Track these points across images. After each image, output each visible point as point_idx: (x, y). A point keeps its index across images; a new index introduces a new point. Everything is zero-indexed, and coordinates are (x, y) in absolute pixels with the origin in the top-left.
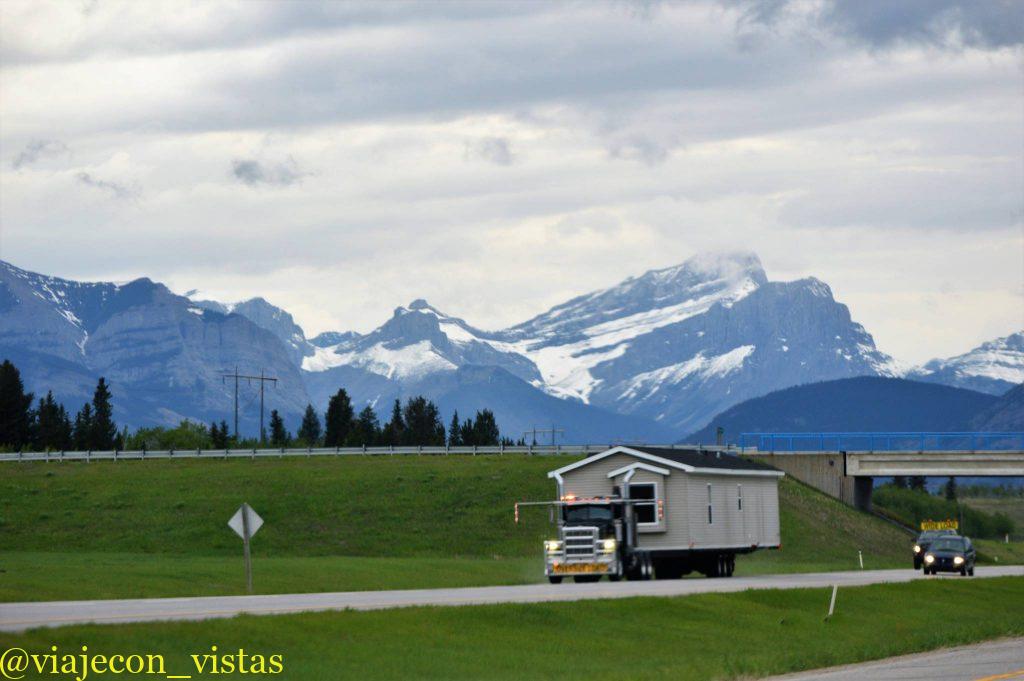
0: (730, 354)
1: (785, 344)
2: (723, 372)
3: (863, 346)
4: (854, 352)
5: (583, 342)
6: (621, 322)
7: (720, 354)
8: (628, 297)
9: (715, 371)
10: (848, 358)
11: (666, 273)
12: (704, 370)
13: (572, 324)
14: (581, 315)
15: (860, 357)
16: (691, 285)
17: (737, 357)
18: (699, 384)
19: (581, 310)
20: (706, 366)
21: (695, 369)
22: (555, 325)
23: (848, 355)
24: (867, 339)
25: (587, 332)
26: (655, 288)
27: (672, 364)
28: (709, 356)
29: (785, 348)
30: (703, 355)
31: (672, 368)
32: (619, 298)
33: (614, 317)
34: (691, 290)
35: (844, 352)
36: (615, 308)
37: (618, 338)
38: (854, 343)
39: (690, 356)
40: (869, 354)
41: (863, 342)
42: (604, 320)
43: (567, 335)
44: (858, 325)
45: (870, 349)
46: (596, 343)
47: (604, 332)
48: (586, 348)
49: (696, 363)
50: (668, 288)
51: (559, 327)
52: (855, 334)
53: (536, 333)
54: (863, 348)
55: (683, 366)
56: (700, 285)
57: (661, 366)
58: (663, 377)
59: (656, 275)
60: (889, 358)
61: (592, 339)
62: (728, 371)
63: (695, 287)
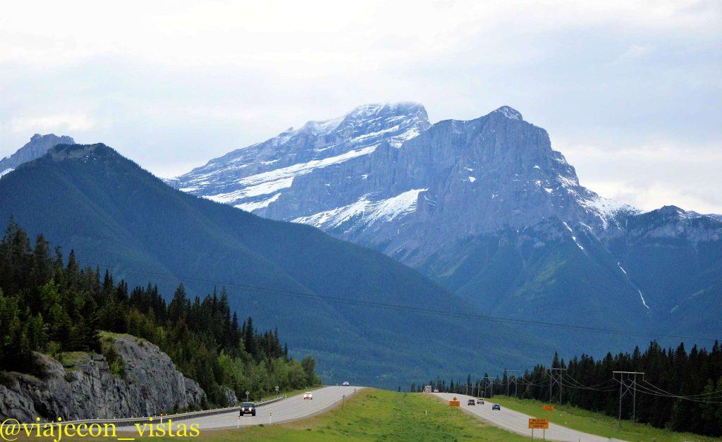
0: (398, 197)
1: (471, 174)
2: (391, 215)
3: (564, 179)
4: (556, 185)
5: (239, 192)
6: (279, 172)
7: (386, 198)
8: (288, 147)
9: (382, 214)
10: (549, 191)
11: (327, 124)
12: (368, 214)
13: (229, 173)
14: (238, 164)
15: (563, 191)
16: (355, 136)
17: (407, 200)
18: (364, 227)
19: (239, 159)
20: (370, 209)
21: (358, 212)
22: (210, 174)
23: (549, 188)
24: (569, 171)
25: (244, 182)
26: (315, 138)
27: (333, 208)
28: (375, 199)
29: (472, 179)
30: (368, 198)
31: (332, 213)
32: (279, 148)
33: (271, 168)
34: (353, 141)
35: (544, 184)
36: (273, 158)
37: (276, 187)
38: (555, 175)
39: (354, 199)
40: (573, 187)
41: (565, 175)
42: (261, 170)
43: (222, 184)
44: (559, 155)
45: (573, 183)
46: (252, 192)
47: (260, 182)
48: (242, 197)
49: (359, 207)
50: (328, 139)
51: (215, 176)
52: (556, 164)
53: (191, 182)
54: (566, 181)
55: (345, 209)
56: (362, 136)
57: (322, 210)
58: (322, 221)
59: (316, 126)
60: (594, 194)
61: (247, 188)
62: (395, 215)
63: (357, 138)
